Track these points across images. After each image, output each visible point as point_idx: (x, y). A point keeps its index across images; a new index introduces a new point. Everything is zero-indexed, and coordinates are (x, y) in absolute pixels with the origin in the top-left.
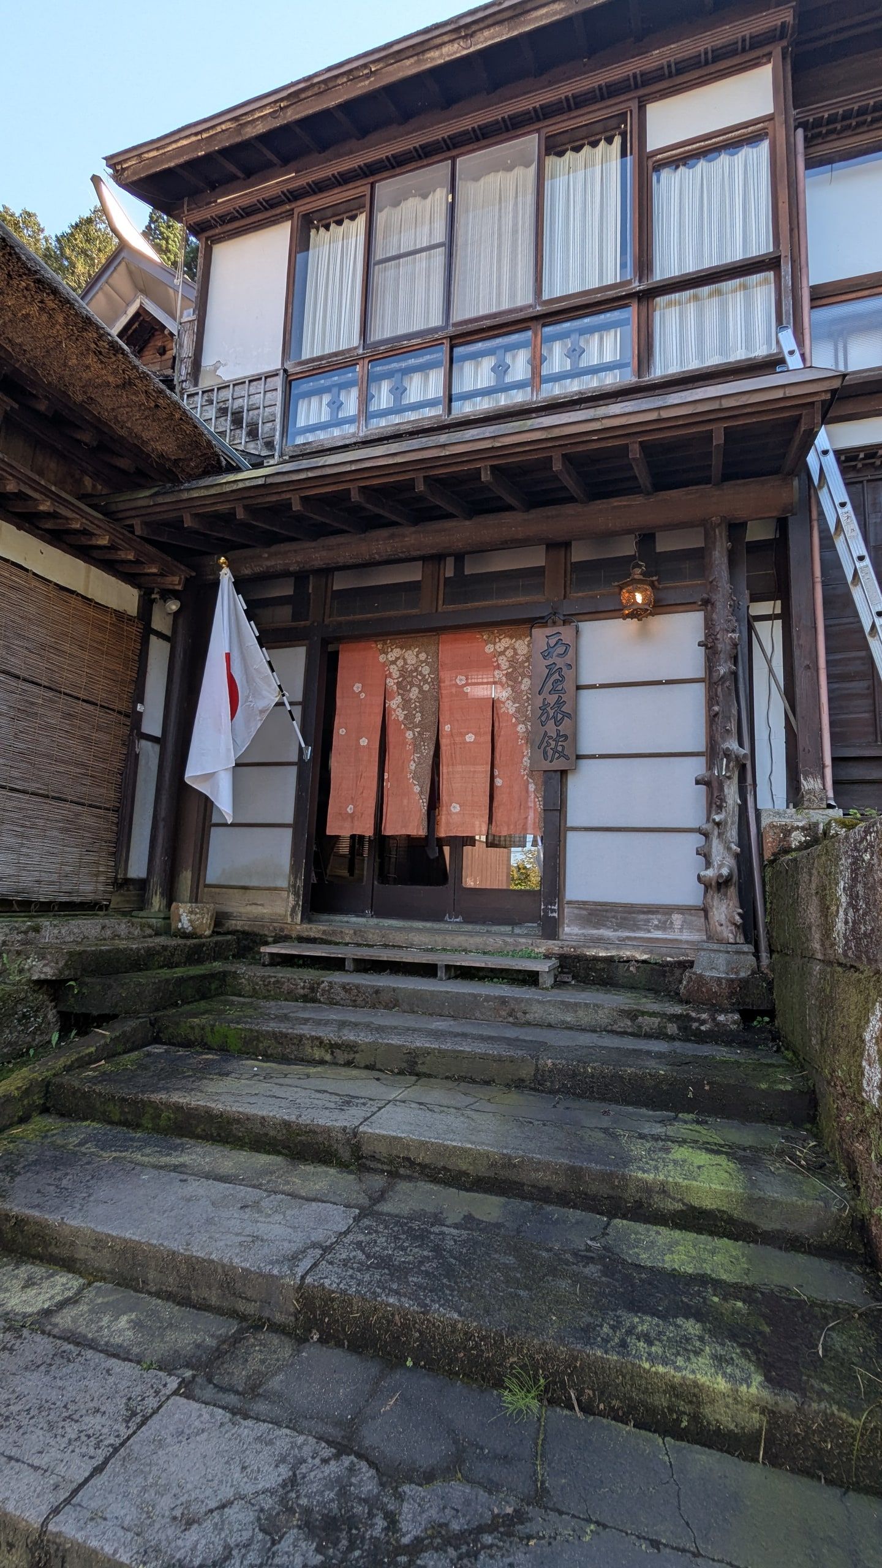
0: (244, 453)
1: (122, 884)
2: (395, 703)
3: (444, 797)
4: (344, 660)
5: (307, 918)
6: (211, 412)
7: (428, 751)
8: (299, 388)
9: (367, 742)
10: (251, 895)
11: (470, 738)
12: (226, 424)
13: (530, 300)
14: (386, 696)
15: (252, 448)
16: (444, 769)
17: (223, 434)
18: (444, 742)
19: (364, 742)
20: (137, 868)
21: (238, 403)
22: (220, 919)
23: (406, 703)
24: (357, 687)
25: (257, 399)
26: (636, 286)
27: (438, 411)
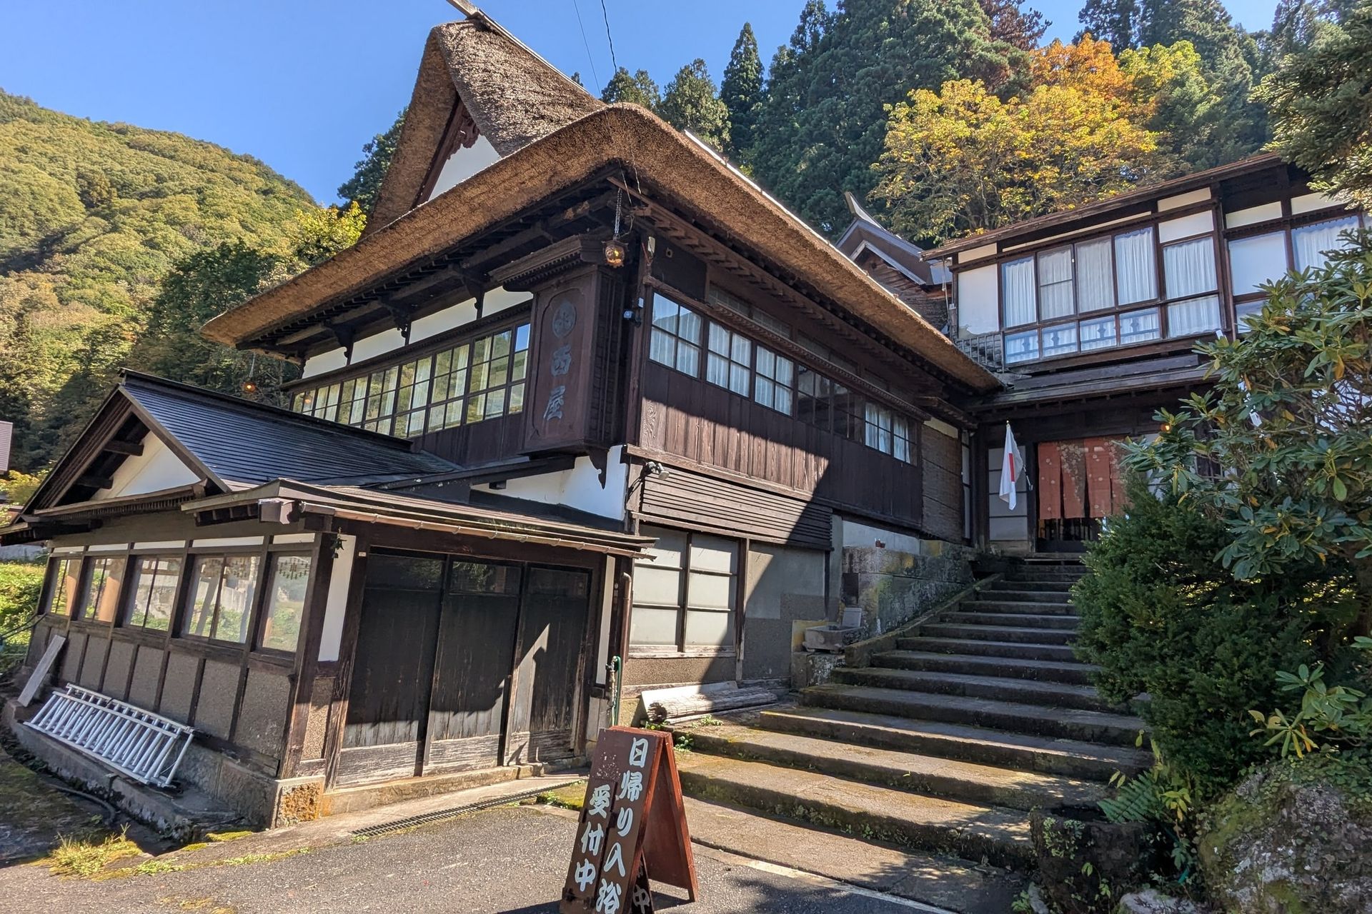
0: (987, 367)
1: (963, 539)
2: (1065, 466)
3: (1091, 503)
4: (1040, 448)
5: (1038, 551)
6: (969, 349)
7: (1083, 485)
8: (1007, 337)
9: (1055, 482)
10: (1011, 544)
11: (1101, 479)
12: (977, 354)
13: (1113, 305)
14: (1061, 463)
15: (990, 364)
16: (1090, 492)
17: (976, 358)
18: (1089, 481)
19: (1053, 482)
20: (967, 536)
21: (981, 346)
22: (1002, 552)
23: (1071, 466)
24: (1048, 461)
25: (990, 344)
26: (1159, 302)
27: (1074, 349)
